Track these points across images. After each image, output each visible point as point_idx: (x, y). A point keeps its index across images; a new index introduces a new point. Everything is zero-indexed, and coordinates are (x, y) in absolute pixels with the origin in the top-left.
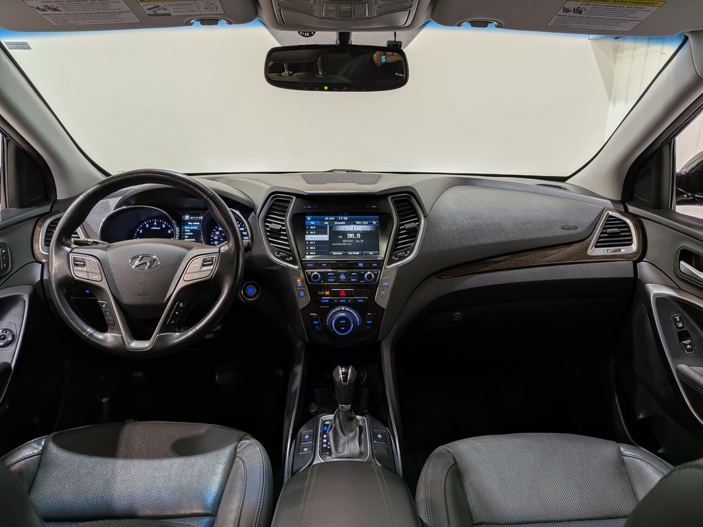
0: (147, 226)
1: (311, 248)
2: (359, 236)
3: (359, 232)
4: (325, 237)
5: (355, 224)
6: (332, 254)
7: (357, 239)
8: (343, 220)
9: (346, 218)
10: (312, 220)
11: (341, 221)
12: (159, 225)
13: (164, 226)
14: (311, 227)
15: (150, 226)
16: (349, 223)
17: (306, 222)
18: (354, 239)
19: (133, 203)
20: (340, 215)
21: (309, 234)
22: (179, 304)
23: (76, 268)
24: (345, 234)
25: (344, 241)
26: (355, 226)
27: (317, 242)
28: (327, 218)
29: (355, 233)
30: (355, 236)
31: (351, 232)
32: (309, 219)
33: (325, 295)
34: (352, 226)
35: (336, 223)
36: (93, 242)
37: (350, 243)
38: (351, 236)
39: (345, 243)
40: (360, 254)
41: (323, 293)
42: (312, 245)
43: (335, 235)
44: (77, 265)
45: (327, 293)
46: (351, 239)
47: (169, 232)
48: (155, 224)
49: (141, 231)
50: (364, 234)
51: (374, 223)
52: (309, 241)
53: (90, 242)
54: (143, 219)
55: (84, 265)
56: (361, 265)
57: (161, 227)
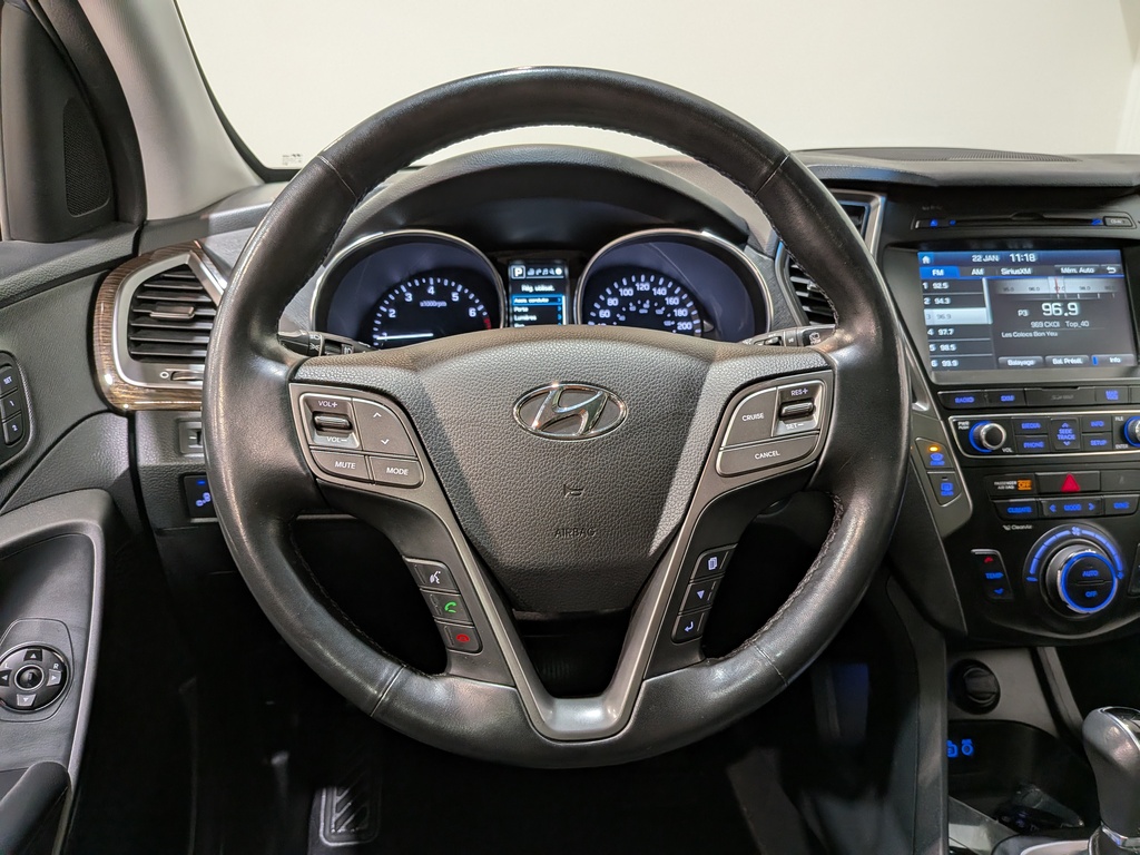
0: (409, 298)
1: (944, 348)
2: (1074, 308)
3: (1072, 297)
4: (980, 315)
5: (1058, 274)
6: (1006, 366)
7: (1072, 319)
8: (1025, 264)
9: (1032, 257)
10: (936, 264)
11: (1017, 265)
12: (443, 293)
13: (455, 297)
14: (937, 286)
15: (417, 299)
16: (1041, 270)
17: (921, 269)
18: (1062, 319)
19: (401, 222)
20: (1014, 250)
21: (933, 305)
22: (705, 563)
23: (320, 440)
24: (1034, 303)
25: (1035, 324)
26: (1060, 281)
27: (961, 330)
28: (977, 258)
29: (1064, 300)
30: (1066, 310)
31: (1051, 298)
32: (926, 260)
33: (1016, 493)
34: (1051, 280)
35: (1005, 271)
36: (327, 342)
37: (1052, 329)
38: (1052, 309)
39: (1039, 330)
40: (1085, 365)
41: (1010, 485)
42: (947, 339)
43: (1005, 306)
44: (319, 427)
45: (1025, 485)
46: (1053, 318)
47: (472, 313)
48: (431, 291)
49: (392, 314)
50: (1087, 302)
51: (1112, 269)
52: (936, 328)
53: (317, 343)
54: (397, 278)
55: (350, 427)
56: (1112, 396)
57: (449, 300)
